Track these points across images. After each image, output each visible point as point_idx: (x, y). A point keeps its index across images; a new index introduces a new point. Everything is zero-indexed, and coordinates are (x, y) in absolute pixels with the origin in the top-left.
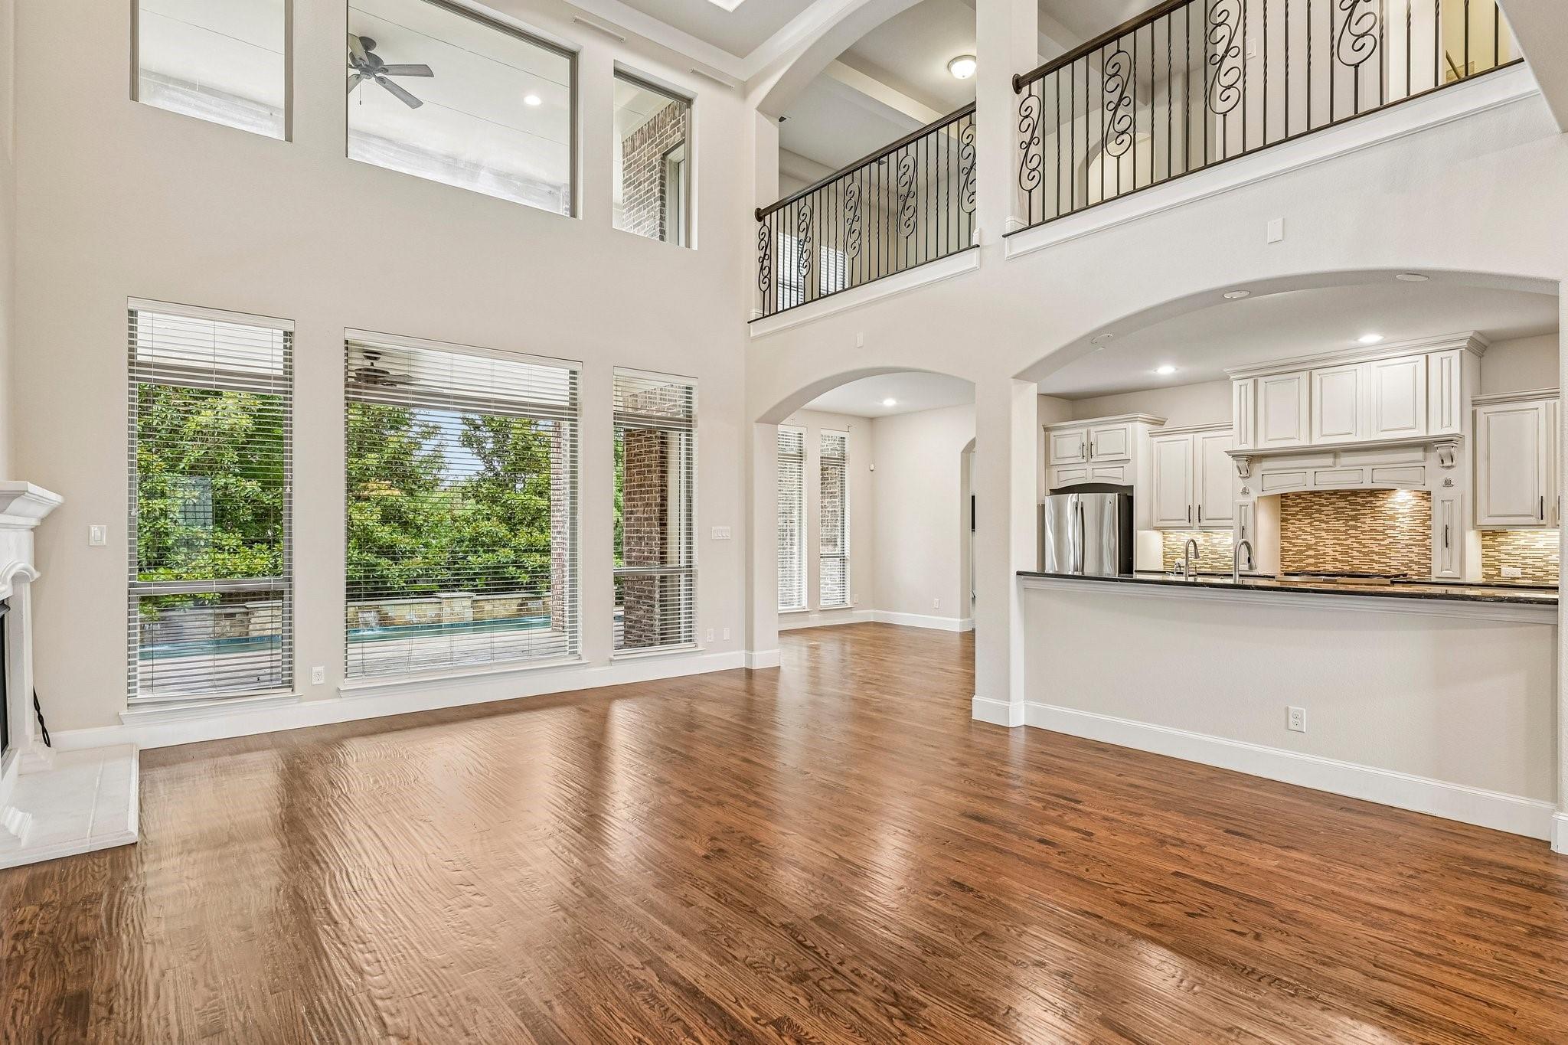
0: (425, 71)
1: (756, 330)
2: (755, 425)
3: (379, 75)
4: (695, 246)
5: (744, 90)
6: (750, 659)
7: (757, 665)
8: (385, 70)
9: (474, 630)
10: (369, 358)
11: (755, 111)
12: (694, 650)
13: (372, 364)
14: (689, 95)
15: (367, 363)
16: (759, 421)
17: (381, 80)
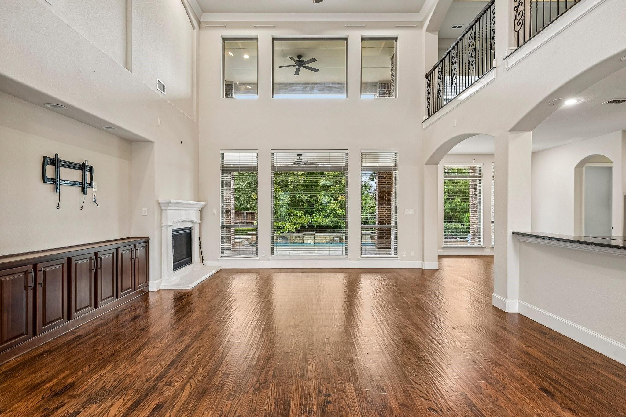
0: (314, 60)
1: (424, 126)
2: (425, 165)
3: (304, 65)
4: (398, 97)
5: (421, 24)
6: (423, 265)
7: (426, 268)
8: (304, 64)
9: (372, 245)
10: (298, 156)
11: (425, 32)
12: (397, 258)
13: (300, 158)
14: (395, 36)
15: (298, 158)
16: (426, 164)
17: (305, 67)
